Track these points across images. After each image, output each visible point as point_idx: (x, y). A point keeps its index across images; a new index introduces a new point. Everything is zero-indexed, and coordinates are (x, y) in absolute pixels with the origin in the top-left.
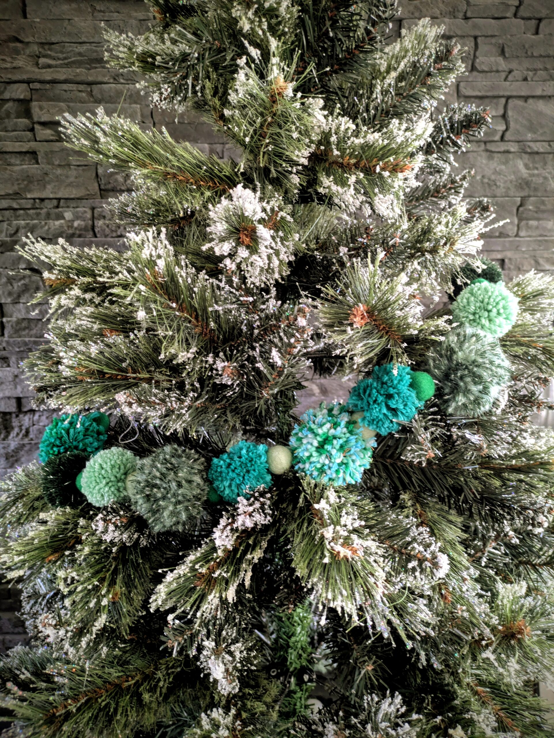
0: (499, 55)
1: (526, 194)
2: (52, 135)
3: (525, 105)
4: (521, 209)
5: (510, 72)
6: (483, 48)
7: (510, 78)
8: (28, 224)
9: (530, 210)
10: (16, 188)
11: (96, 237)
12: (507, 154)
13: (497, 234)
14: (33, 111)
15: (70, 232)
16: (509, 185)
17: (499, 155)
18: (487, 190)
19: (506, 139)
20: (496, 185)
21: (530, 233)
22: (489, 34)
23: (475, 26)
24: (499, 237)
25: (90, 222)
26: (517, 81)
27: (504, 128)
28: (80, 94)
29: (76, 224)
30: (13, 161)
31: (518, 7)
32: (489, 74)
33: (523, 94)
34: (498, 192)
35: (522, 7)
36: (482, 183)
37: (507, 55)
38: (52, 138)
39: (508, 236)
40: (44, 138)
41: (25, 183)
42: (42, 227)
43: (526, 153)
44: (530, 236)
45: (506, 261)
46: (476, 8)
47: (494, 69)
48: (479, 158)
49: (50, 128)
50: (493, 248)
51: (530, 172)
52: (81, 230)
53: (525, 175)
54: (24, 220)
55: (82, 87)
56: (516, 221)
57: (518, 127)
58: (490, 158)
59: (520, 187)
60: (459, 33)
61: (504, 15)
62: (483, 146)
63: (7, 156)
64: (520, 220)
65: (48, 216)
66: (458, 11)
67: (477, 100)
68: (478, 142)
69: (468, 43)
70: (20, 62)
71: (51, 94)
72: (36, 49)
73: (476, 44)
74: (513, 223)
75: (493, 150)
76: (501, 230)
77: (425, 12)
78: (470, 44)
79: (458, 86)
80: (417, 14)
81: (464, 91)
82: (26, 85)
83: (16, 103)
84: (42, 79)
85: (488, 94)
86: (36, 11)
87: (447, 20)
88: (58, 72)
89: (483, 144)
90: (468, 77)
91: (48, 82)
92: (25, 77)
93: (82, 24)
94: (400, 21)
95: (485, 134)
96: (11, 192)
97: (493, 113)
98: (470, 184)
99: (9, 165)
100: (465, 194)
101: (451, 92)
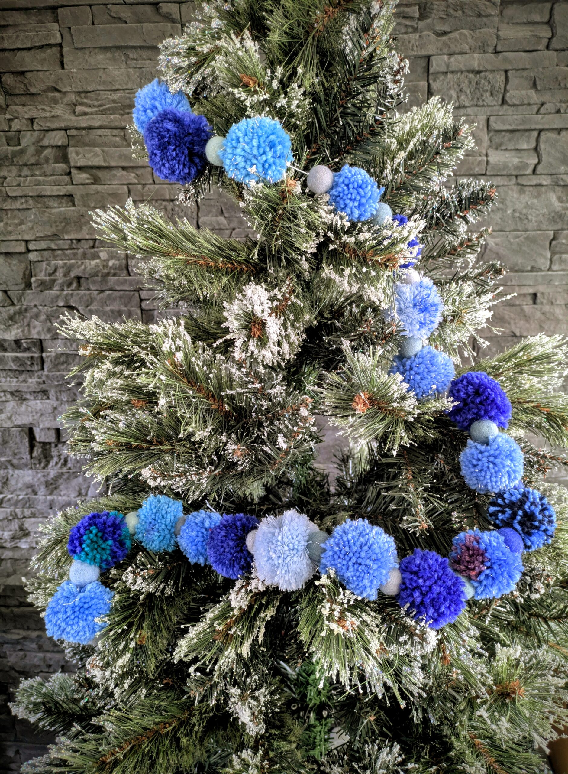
0: (531, 88)
1: (560, 227)
2: (88, 179)
3: (558, 137)
4: (554, 243)
5: (542, 105)
6: (514, 81)
7: (542, 110)
8: (65, 264)
9: (563, 244)
10: (54, 229)
11: (130, 275)
12: (539, 188)
13: (529, 268)
14: (70, 156)
15: (106, 271)
16: (541, 218)
17: (531, 189)
18: (519, 224)
19: (538, 172)
20: (527, 218)
21: (563, 267)
22: (520, 67)
23: (505, 60)
24: (531, 271)
25: (124, 262)
26: (550, 113)
27: (536, 161)
28: (114, 138)
29: (111, 263)
30: (51, 204)
31: (550, 39)
32: (521, 107)
33: (555, 126)
34: (530, 226)
35: (555, 39)
36: (513, 217)
37: (539, 88)
38: (87, 181)
39: (540, 270)
40: (80, 181)
41: (63, 224)
42: (78, 267)
43: (559, 185)
44: (563, 270)
45: (538, 295)
46: (506, 42)
47: (526, 102)
48: (510, 192)
49: (86, 172)
50: (524, 283)
51: (563, 205)
52: (116, 269)
53: (558, 209)
54: (62, 260)
55: (115, 132)
56: (549, 255)
57: (550, 160)
58: (522, 192)
59: (553, 220)
60: (489, 67)
61: (536, 48)
62: (514, 180)
63: (46, 200)
64: (553, 254)
65: (84, 256)
66: (488, 45)
67: (507, 134)
68: (508, 176)
69: (498, 77)
70: (59, 111)
71: (87, 140)
72: (73, 97)
73: (507, 78)
74: (545, 257)
75: (525, 183)
76: (533, 264)
77: (453, 48)
78: (500, 78)
79: (488, 120)
80: (445, 51)
81: (496, 125)
82: (63, 132)
83: (55, 149)
84: (79, 126)
85: (519, 128)
86: (73, 61)
87: (476, 55)
88: (93, 119)
89: (514, 177)
90: (499, 111)
91: (84, 129)
92: (63, 125)
93: (116, 73)
94: (428, 58)
95: (517, 168)
96: (49, 234)
97: (525, 146)
98: (501, 219)
99: (47, 208)
100: (496, 228)
101: (481, 127)
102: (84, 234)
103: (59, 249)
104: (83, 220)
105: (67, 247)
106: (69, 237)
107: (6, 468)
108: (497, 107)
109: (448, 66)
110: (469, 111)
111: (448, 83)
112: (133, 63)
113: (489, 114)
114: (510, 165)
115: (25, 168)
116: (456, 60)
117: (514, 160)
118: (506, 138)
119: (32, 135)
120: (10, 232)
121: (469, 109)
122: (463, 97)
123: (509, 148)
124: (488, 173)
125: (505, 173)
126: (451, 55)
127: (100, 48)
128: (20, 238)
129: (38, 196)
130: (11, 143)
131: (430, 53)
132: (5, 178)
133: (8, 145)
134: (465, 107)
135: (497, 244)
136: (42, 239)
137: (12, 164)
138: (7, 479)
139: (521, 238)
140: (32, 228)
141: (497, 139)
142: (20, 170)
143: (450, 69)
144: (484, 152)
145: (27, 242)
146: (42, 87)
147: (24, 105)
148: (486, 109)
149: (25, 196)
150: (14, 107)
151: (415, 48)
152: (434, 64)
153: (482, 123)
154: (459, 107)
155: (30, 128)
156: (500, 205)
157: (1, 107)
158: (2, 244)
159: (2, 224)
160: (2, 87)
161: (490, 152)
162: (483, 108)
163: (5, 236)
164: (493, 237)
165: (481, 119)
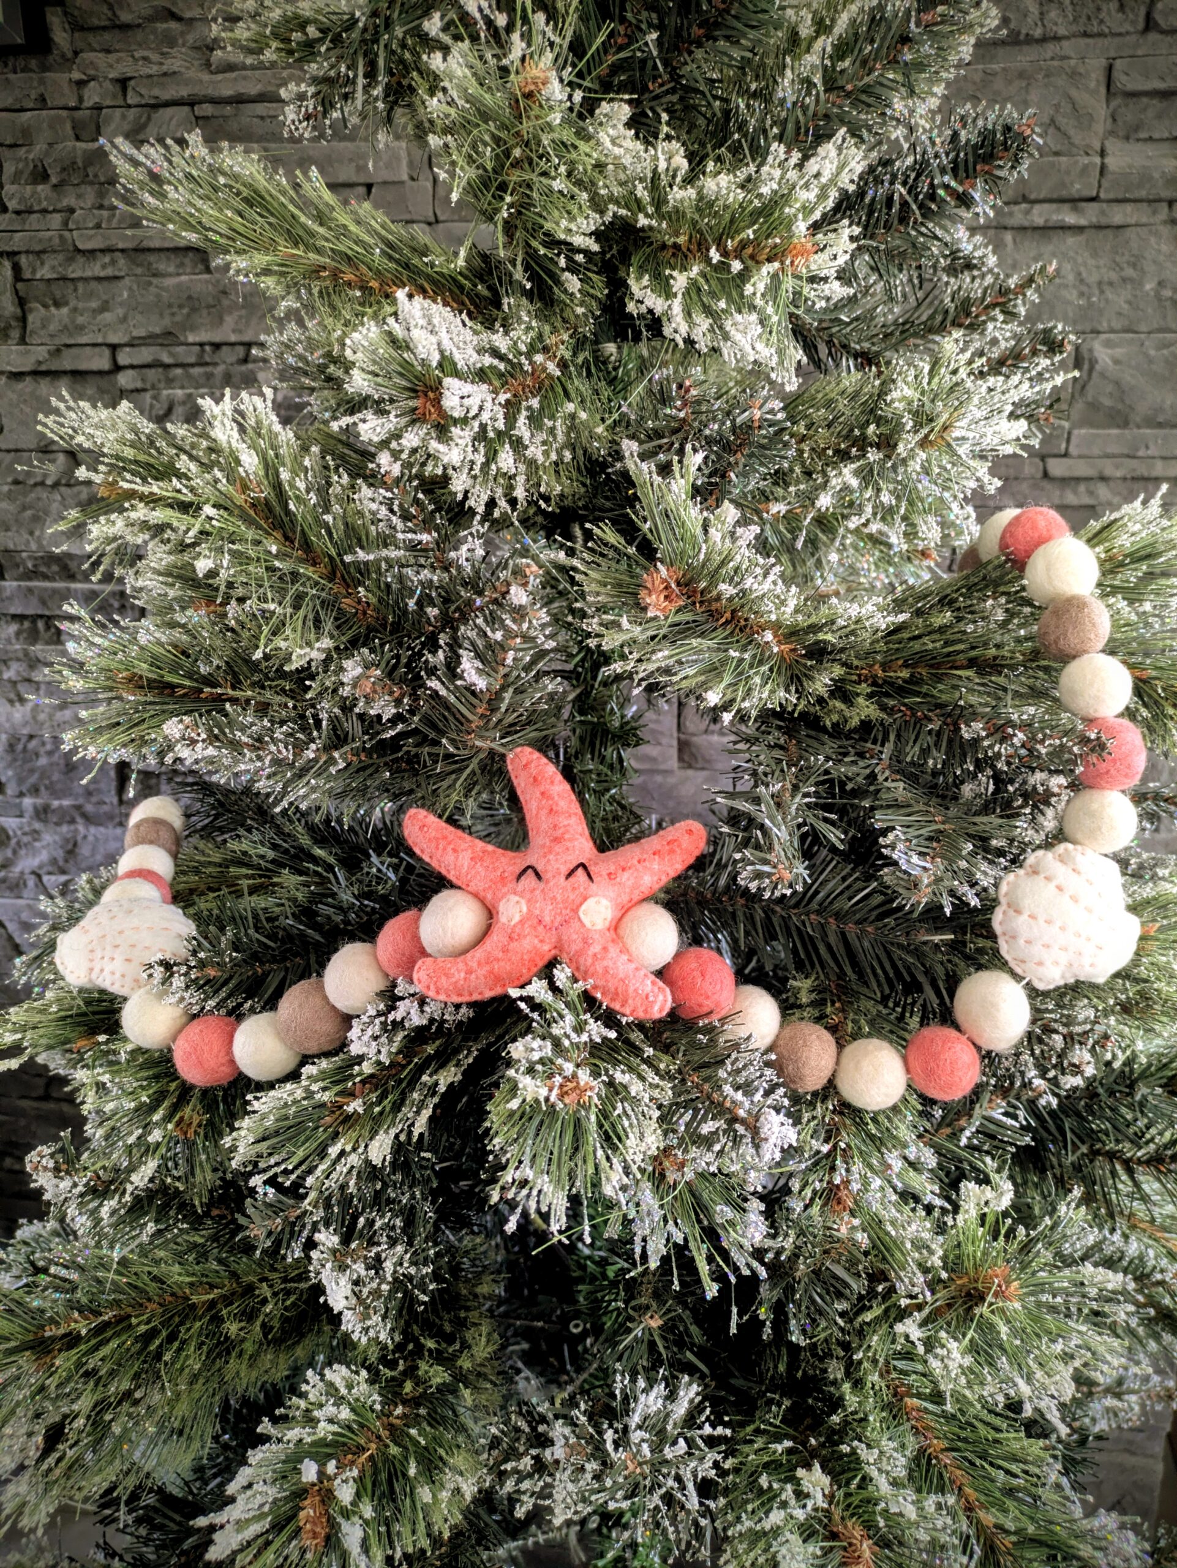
8: (188, 394)
10: (167, 322)
18: (1170, 315)
30: (162, 267)
36: (1159, 298)
41: (185, 311)
48: (1153, 240)
54: (182, 387)
62: (1163, 212)
63: (152, 258)
65: (225, 379)
67: (1156, 104)
68: (1153, 201)
70: (174, 64)
71: (234, 126)
72: (205, 31)
79: (1110, 68)
81: (1125, 81)
82: (186, 109)
84: (216, 94)
88: (245, 78)
89: (1165, 205)
90: (1137, 45)
91: (228, 101)
92: (185, 93)
95: (1171, 182)
96: (157, 330)
98: (1130, 303)
99: (154, 275)
100: (1117, 325)
101: (1093, 85)
102: (226, 333)
103: (176, 365)
104: (226, 302)
105: (192, 360)
106: (197, 339)
107: (72, 821)
108: (1133, 38)
110: (1067, 47)
113: (1112, 54)
114: (1156, 175)
117: (1165, 163)
118: (1150, 113)
119: (124, 117)
120: (81, 328)
121: (1065, 44)
122: (1053, 14)
123: (1156, 135)
124: (1102, 195)
125: (1143, 194)
128: (100, 340)
129: (136, 250)
130: (85, 137)
132: (72, 211)
133: (78, 138)
134: (1056, 38)
135: (1116, 362)
136: (143, 341)
137: (85, 180)
138: (75, 845)
139: (1174, 349)
140: (124, 319)
141: (1129, 114)
142: (102, 196)
144: (1098, 147)
145: (114, 348)
146: (145, 9)
147: (108, 51)
148: (1106, 41)
149: (111, 250)
150: (88, 56)
153: (1095, 78)
154: (1044, 40)
155: (121, 102)
156: (1129, 272)
157: (63, 56)
158: (66, 352)
159: (65, 310)
160: (65, 13)
161: (1112, 145)
162: (1100, 41)
163: (71, 335)
164: (1108, 344)
165: (1095, 67)
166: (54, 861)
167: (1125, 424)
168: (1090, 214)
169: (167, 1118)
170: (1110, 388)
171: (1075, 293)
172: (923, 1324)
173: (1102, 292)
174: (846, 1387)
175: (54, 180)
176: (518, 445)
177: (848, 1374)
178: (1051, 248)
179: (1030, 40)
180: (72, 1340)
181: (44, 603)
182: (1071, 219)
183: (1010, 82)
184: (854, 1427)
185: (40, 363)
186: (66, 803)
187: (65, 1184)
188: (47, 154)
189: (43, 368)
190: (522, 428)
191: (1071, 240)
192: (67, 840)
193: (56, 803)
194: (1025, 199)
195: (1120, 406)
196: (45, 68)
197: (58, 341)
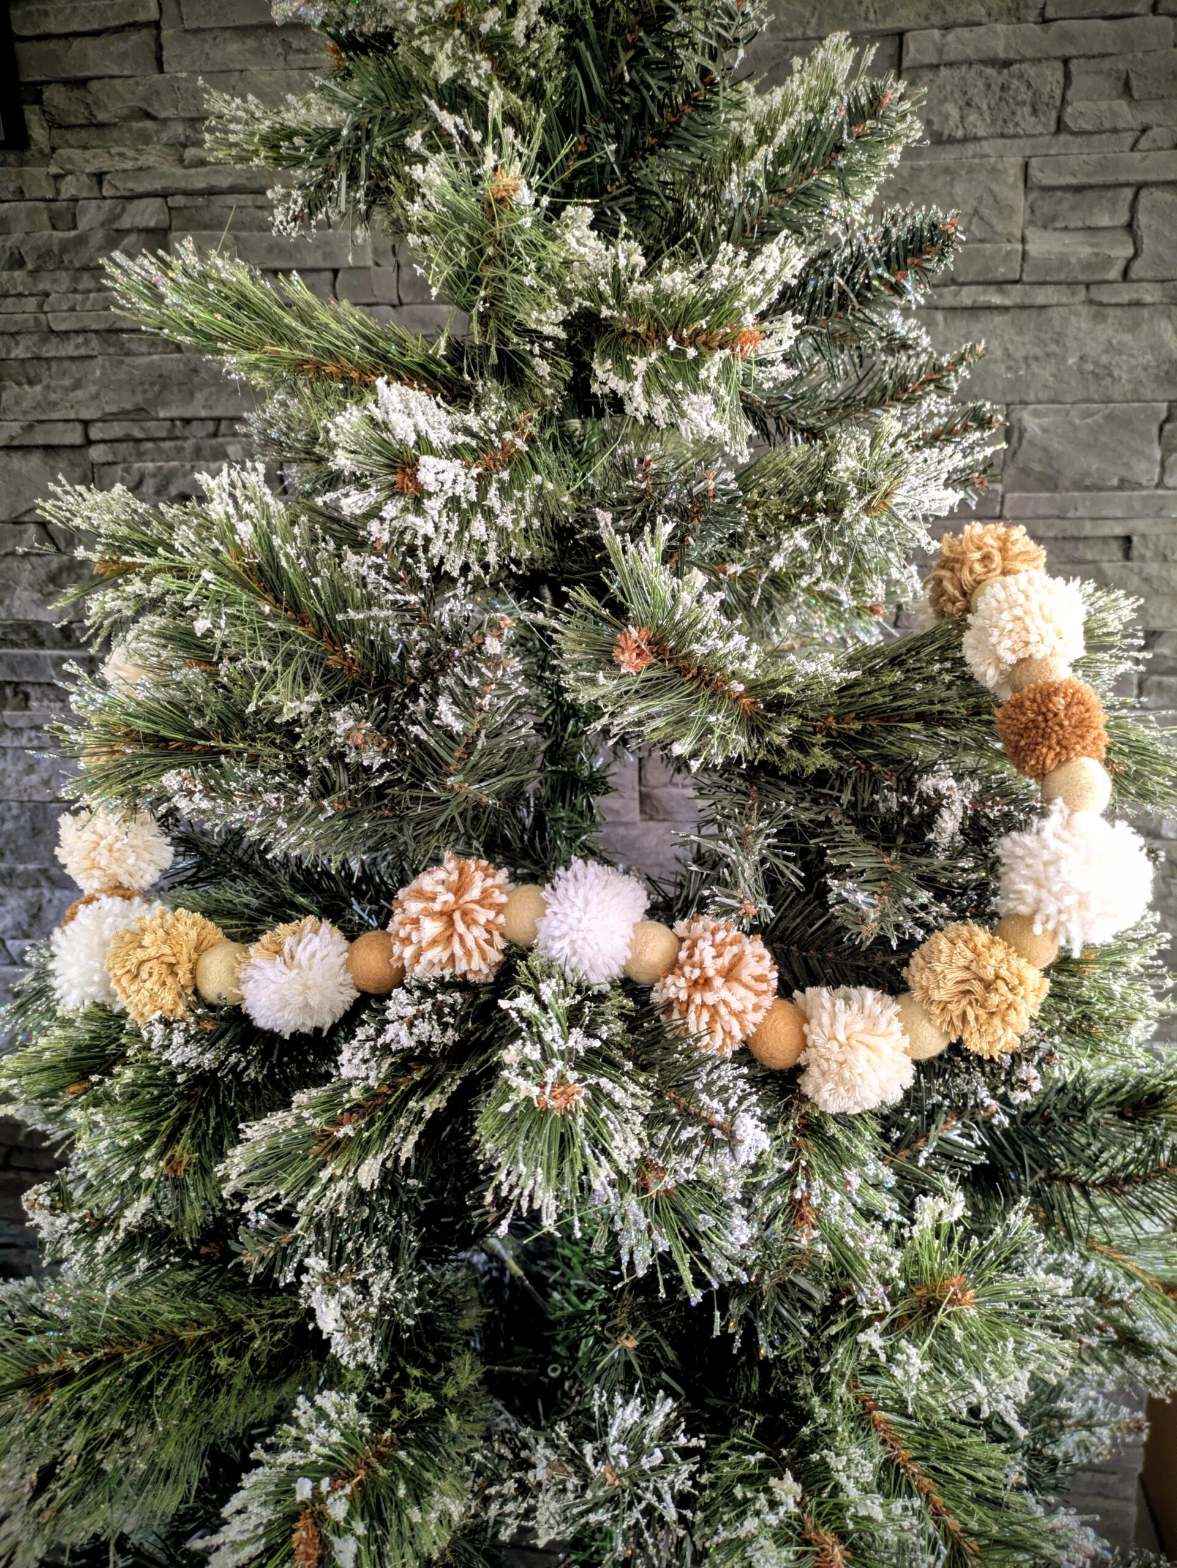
0: (1119, 97)
4: (1169, 428)
5: (1144, 130)
6: (1081, 82)
7: (1144, 143)
8: (160, 468)
10: (139, 398)
12: (1134, 309)
13: (1115, 482)
16: (1140, 374)
17: (1119, 312)
18: (1092, 388)
19: (1133, 275)
20: (1111, 375)
22: (1096, 50)
23: (1065, 37)
24: (1120, 488)
26: (1161, 149)
27: (1130, 251)
28: (258, 214)
30: (134, 347)
32: (1096, 137)
33: (1172, 177)
34: (1116, 392)
36: (1081, 371)
37: (1136, 95)
39: (1140, 486)
41: (156, 388)
42: (185, 475)
45: (1136, 539)
47: (1107, 126)
48: (1073, 319)
50: (1104, 513)
54: (153, 460)
56: (1158, 454)
57: (1160, 249)
58: (1099, 318)
59: (1167, 379)
60: (1029, 53)
61: (1128, 10)
62: (1082, 294)
63: (123, 338)
64: (1167, 450)
65: (196, 452)
66: (1026, 6)
67: (1069, 195)
68: (1072, 284)
69: (1048, 73)
70: (151, 157)
71: (206, 216)
72: (179, 130)
73: (1067, 76)
74: (1149, 459)
75: (1105, 300)
76: (1123, 473)
77: (953, 14)
78: (1053, 75)
79: (1026, 166)
80: (936, 19)
81: (1039, 176)
82: (160, 200)
83: (143, 235)
84: (189, 187)
85: (1092, 181)
86: (179, 57)
87: (1000, 27)
88: (217, 172)
89: (1082, 288)
90: (1050, 145)
91: (201, 193)
92: (158, 185)
93: (265, 78)
94: (900, 35)
95: (1087, 266)
96: (129, 406)
97: (1105, 221)
98: (1054, 376)
99: (127, 354)
100: (1043, 396)
101: (1011, 180)
102: (198, 409)
103: (148, 440)
104: (196, 380)
105: (163, 434)
106: (168, 415)
107: (38, 885)
108: (1046, 139)
109: (940, 52)
110: (986, 147)
111: (941, 88)
112: (297, 59)
113: (1028, 153)
114: (1073, 260)
115: (86, 276)
116: (958, 40)
117: (1081, 249)
118: (1065, 205)
119: (99, 207)
120: (53, 405)
121: (985, 144)
122: (973, 117)
123: (1072, 225)
124: (1025, 278)
125: (1062, 277)
126: (946, 28)
127: (235, 28)
128: (72, 416)
129: (109, 331)
130: (60, 224)
131: (903, 25)
132: (47, 295)
133: (54, 227)
134: (976, 139)
135: (1045, 430)
136: (115, 417)
137: (60, 266)
138: (40, 909)
139: (1098, 418)
140: (97, 396)
141: (1045, 206)
142: (76, 280)
143: (946, 58)
144: (1019, 235)
145: (86, 423)
146: (119, 108)
147: (85, 148)
148: (1022, 142)
149: (84, 331)
150: (64, 152)
151: (872, 16)
152: (912, 49)
153: (1013, 174)
154: (965, 140)
155: (96, 194)
156: (1052, 347)
157: (41, 151)
158: (39, 428)
159: (38, 388)
160: (44, 112)
161: (1030, 233)
162: (1017, 141)
163: (44, 411)
164: (1036, 414)
165: (1012, 164)
166: (18, 926)
167: (1055, 488)
168: (1015, 295)
169: (160, 1155)
170: (1039, 455)
171: (1003, 367)
172: (885, 1333)
173: (1028, 366)
174: (816, 1400)
175: (30, 266)
176: (489, 514)
177: (817, 1389)
178: (979, 326)
179: (952, 140)
180: (65, 1378)
181: (12, 669)
182: (996, 300)
183: (935, 177)
184: (824, 1436)
185: (12, 438)
186: (31, 866)
187: (61, 1221)
188: (23, 242)
189: (16, 443)
190: (493, 498)
191: (998, 319)
192: (32, 904)
193: (21, 867)
194: (954, 282)
195: (1049, 471)
196: (22, 163)
197: (31, 418)
